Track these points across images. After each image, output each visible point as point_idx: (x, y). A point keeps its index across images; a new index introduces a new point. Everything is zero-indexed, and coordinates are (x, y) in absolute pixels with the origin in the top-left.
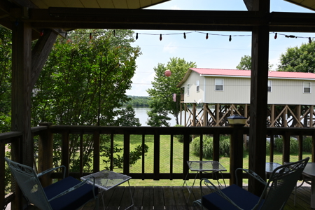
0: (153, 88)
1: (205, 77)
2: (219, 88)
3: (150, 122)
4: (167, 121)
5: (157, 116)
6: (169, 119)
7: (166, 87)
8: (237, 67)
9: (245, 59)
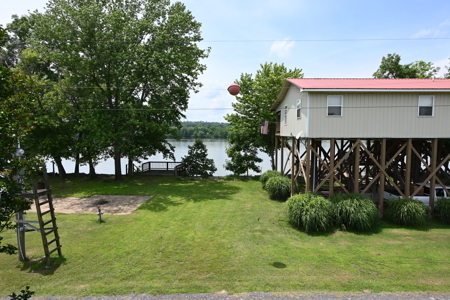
0: (235, 113)
1: (310, 93)
2: (334, 112)
3: (229, 164)
4: (257, 164)
5: (240, 155)
6: (260, 160)
7: (255, 110)
8: (375, 74)
9: (389, 60)
